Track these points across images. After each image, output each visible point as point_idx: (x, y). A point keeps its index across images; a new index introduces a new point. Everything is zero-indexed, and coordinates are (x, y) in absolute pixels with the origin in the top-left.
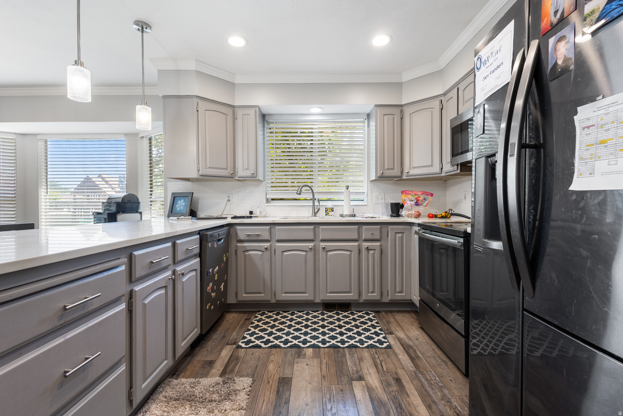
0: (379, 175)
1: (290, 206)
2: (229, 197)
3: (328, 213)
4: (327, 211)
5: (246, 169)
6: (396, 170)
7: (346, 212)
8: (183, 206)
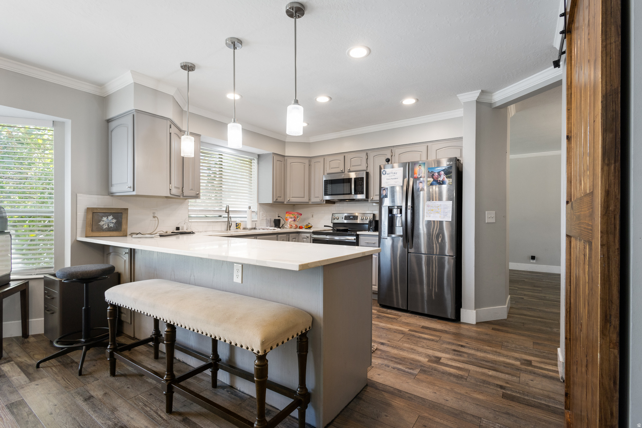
0: (274, 200)
1: (208, 222)
2: (154, 213)
3: (240, 227)
4: (238, 226)
5: (192, 189)
6: (282, 198)
7: (249, 226)
8: (113, 223)
